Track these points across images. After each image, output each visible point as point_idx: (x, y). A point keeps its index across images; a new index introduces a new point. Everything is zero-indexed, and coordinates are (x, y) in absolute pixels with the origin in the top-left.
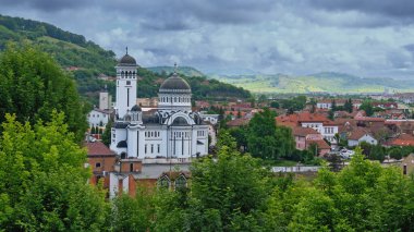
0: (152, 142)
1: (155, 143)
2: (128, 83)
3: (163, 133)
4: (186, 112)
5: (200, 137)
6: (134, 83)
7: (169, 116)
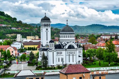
0: (59, 57)
1: (60, 57)
2: (47, 29)
3: (64, 52)
4: (73, 42)
5: (79, 54)
6: (49, 30)
7: (66, 45)
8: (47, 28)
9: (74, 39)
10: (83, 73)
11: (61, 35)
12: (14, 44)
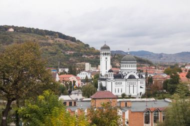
1: (120, 88)
3: (124, 83)
6: (109, 58)
7: (126, 75)
9: (136, 68)
10: (110, 98)
12: (81, 73)
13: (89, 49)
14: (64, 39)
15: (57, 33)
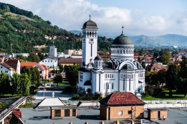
1: (111, 82)
2: (92, 40)
3: (116, 75)
4: (131, 61)
5: (140, 78)
6: (95, 40)
7: (120, 64)
8: (92, 37)
9: (133, 55)
11: (112, 49)
12: (44, 60)
13: (51, 27)
14: (17, 13)
15: (8, 4)
